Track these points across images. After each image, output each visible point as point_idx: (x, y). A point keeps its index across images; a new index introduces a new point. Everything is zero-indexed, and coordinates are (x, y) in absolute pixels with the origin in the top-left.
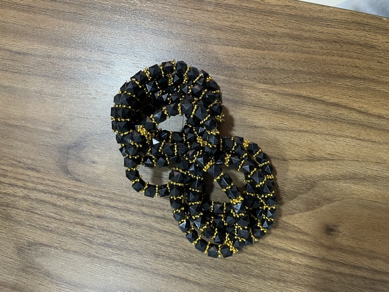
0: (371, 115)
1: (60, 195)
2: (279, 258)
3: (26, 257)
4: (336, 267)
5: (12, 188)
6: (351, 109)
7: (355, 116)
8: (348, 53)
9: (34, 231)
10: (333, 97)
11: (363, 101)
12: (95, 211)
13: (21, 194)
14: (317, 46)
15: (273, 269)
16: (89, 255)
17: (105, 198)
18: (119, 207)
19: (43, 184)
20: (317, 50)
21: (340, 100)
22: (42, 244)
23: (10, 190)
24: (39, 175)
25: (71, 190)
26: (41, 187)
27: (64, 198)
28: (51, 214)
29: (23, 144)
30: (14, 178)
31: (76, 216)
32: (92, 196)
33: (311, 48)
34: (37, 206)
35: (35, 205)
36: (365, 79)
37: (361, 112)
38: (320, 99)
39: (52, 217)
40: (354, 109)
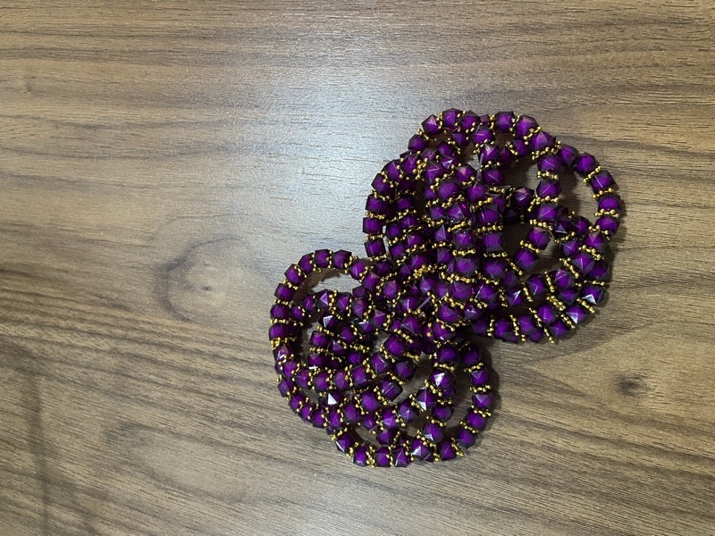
0: (694, 155)
1: (160, 345)
2: (531, 441)
3: (119, 447)
4: (647, 457)
5: (93, 339)
6: (650, 148)
7: (663, 160)
8: (636, 42)
9: (127, 405)
10: (614, 131)
11: (676, 129)
12: (215, 368)
13: (106, 347)
14: (573, 37)
15: (522, 462)
16: (211, 442)
17: (227, 346)
18: (250, 361)
19: (135, 329)
20: (574, 46)
21: (627, 133)
22: (141, 426)
23: (90, 342)
24: (130, 316)
25: (177, 337)
26: (134, 335)
27: (167, 350)
28: (152, 377)
29: (104, 268)
30: (95, 323)
31: (186, 377)
32: (208, 343)
33: (561, 43)
34: (130, 364)
35: (127, 363)
36: (675, 87)
37: (673, 152)
38: (587, 136)
39: (152, 382)
40: (659, 148)
